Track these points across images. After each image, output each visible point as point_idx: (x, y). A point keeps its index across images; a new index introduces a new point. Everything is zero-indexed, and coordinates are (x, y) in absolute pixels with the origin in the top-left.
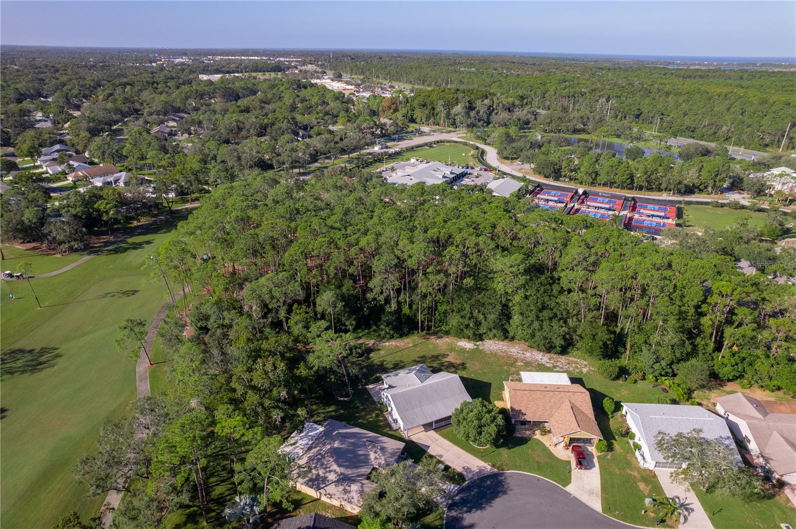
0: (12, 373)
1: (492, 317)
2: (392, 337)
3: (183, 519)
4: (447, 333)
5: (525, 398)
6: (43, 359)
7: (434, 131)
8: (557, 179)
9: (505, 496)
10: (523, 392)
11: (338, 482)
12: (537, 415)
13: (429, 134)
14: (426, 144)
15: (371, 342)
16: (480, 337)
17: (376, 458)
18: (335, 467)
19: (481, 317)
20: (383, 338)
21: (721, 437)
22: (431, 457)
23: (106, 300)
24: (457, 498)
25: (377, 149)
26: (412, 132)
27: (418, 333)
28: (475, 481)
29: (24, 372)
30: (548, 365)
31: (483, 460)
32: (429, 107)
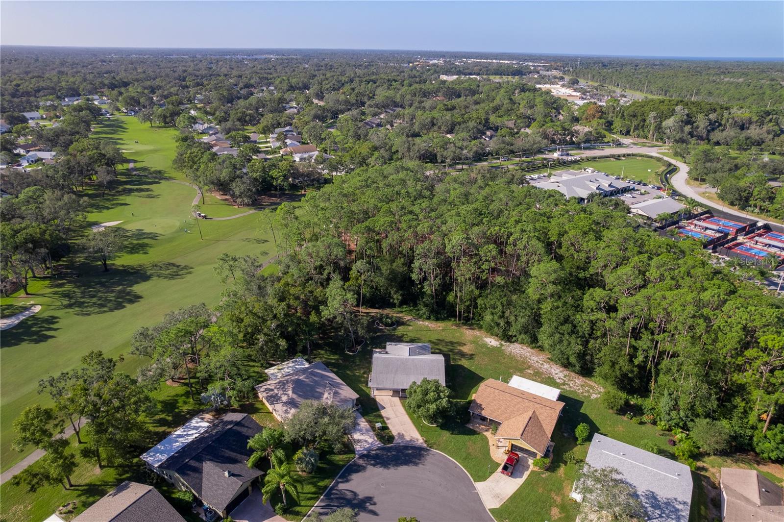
0: (159, 277)
1: (522, 320)
2: (428, 318)
3: (183, 392)
4: (481, 327)
5: (492, 396)
6: (180, 273)
7: (635, 144)
8: (743, 208)
9: (414, 467)
10: (492, 390)
11: (285, 404)
12: (495, 414)
13: (627, 147)
14: (613, 156)
15: (407, 318)
16: (509, 339)
17: (327, 398)
18: (290, 393)
19: (512, 318)
20: (421, 317)
21: (676, 499)
22: (381, 416)
23: (244, 243)
24: (374, 452)
25: (556, 155)
26: (608, 142)
27: (455, 320)
28: (399, 446)
29: (166, 278)
30: (558, 381)
31: (420, 434)
32: (640, 118)
